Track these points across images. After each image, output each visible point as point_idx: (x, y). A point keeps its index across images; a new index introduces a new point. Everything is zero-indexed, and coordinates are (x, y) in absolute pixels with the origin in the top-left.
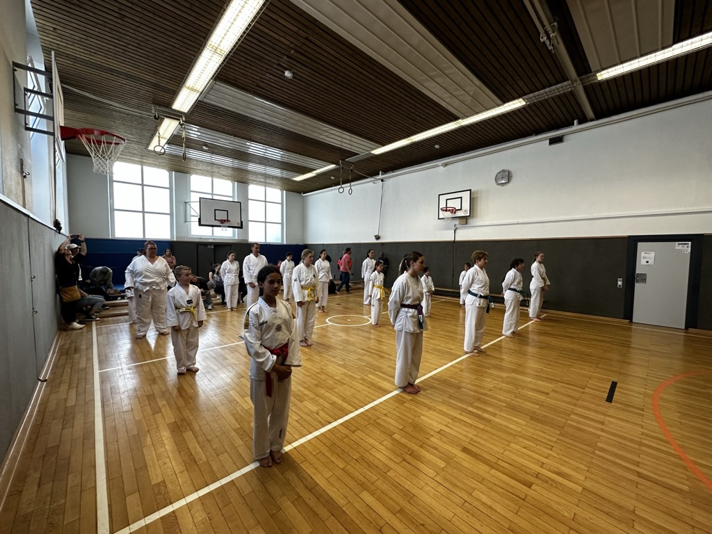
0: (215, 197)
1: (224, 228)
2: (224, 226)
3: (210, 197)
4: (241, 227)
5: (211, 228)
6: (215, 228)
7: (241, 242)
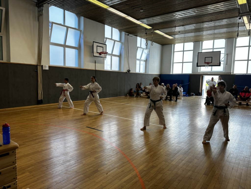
0: (215, 50)
1: (207, 67)
2: (207, 66)
3: (211, 50)
4: (220, 65)
7: (227, 74)
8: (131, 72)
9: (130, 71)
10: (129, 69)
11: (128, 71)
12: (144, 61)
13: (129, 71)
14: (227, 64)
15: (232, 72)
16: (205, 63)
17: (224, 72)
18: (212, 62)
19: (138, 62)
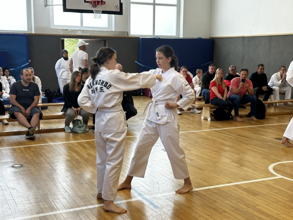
1: (98, 15)
2: (98, 12)
4: (120, 13)
5: (78, 14)
6: (84, 14)
7: (120, 36)
17: (113, 29)
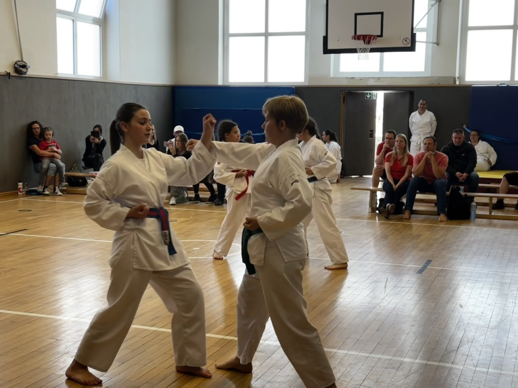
1: (362, 55)
2: (364, 50)
4: (412, 48)
7: (439, 83)
8: (31, 72)
9: (24, 66)
10: (20, 59)
11: (16, 70)
12: (96, 21)
13: (20, 68)
14: (438, 44)
15: (457, 75)
16: (357, 37)
17: (429, 74)
18: (381, 36)
19: (63, 26)
